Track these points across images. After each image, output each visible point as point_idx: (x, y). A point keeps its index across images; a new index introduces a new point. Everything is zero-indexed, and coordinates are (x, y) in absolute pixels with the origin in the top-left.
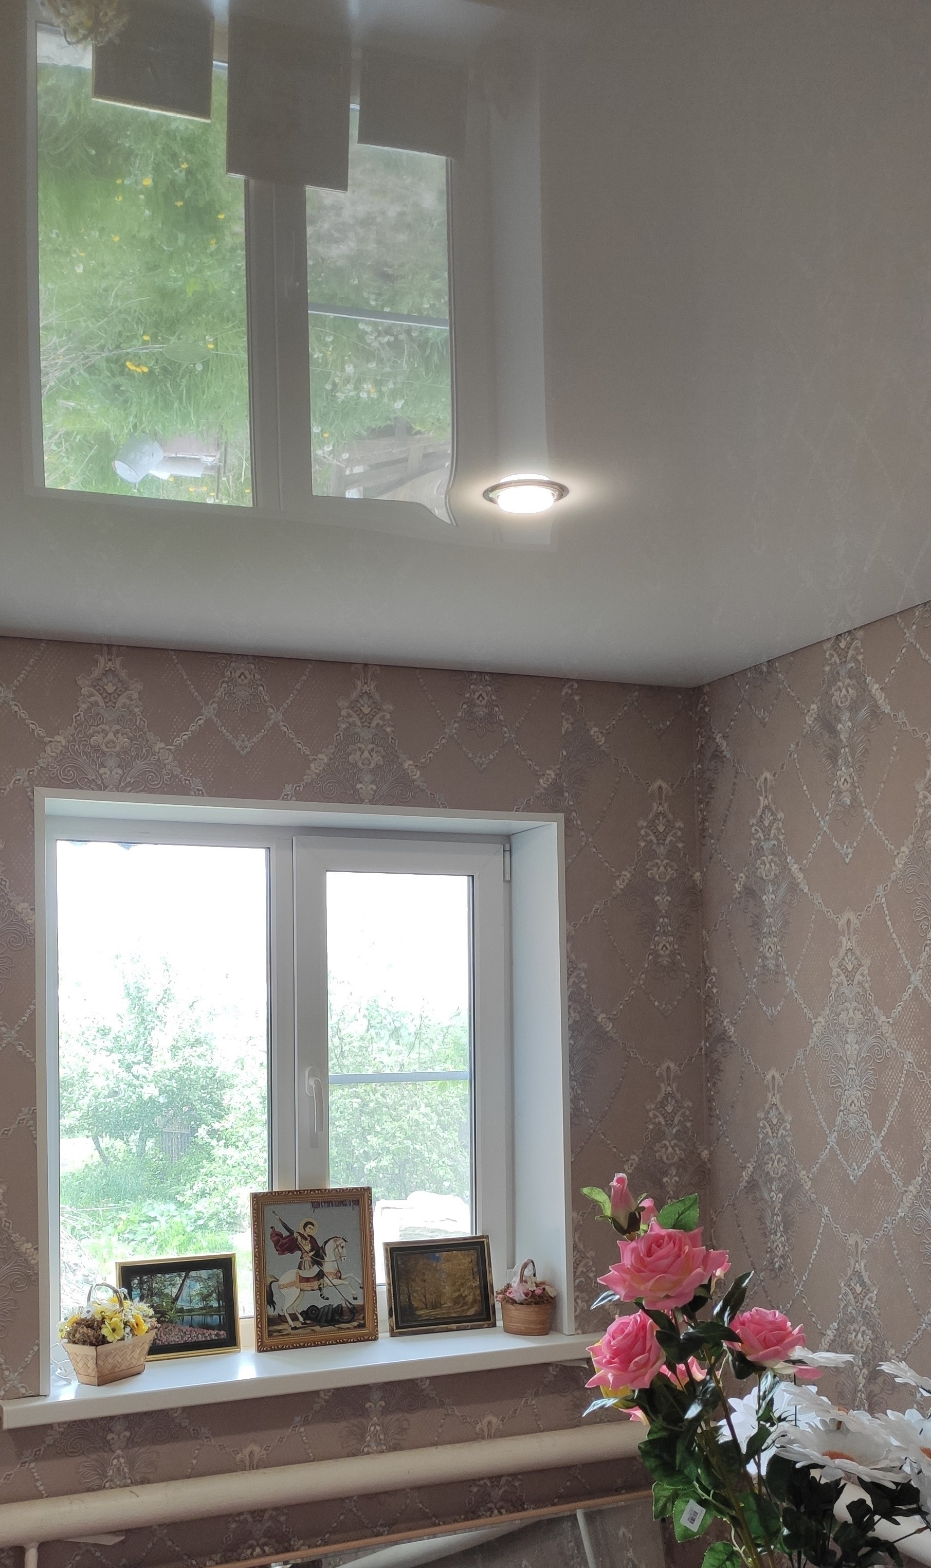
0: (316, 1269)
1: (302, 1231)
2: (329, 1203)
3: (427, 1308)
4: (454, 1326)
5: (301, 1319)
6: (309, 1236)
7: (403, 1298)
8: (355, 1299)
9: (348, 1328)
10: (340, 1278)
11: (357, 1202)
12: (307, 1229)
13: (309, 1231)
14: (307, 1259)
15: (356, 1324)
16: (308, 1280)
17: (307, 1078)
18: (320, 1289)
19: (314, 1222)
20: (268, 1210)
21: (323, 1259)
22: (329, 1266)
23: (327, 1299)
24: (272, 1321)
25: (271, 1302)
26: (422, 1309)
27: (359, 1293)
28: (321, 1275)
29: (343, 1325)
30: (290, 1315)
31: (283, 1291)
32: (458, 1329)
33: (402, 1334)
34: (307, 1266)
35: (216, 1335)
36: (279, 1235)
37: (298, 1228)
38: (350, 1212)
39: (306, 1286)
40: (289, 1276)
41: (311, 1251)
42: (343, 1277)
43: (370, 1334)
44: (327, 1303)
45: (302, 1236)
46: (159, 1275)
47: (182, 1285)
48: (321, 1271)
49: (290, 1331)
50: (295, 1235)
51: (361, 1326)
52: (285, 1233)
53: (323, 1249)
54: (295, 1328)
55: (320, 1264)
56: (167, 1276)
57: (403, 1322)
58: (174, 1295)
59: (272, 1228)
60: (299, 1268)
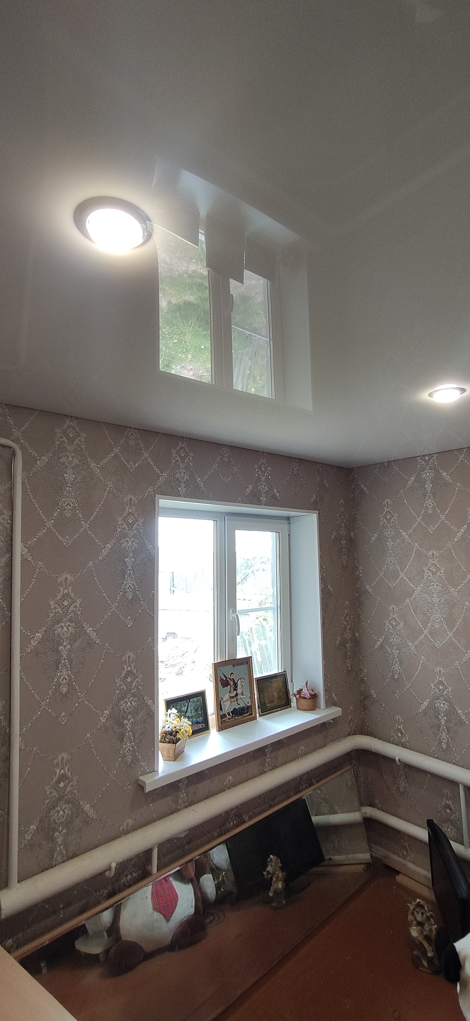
0: (235, 692)
1: (230, 677)
2: (238, 665)
3: (270, 703)
4: (279, 709)
5: (231, 714)
6: (233, 679)
7: (262, 700)
8: (248, 703)
9: (247, 716)
10: (243, 695)
11: (247, 663)
12: (232, 676)
13: (232, 677)
14: (232, 689)
15: (249, 713)
16: (233, 697)
17: (231, 613)
18: (237, 701)
19: (234, 673)
20: (219, 669)
21: (237, 688)
22: (239, 691)
23: (239, 704)
24: (223, 716)
25: (221, 709)
26: (268, 704)
27: (249, 700)
28: (237, 695)
29: (245, 715)
30: (227, 713)
31: (225, 703)
32: (281, 710)
33: (263, 715)
34: (232, 691)
35: (202, 726)
36: (223, 679)
37: (228, 676)
38: (245, 667)
39: (233, 700)
40: (226, 697)
41: (233, 685)
42: (244, 694)
43: (254, 717)
44: (239, 706)
45: (230, 679)
46: (180, 702)
47: (188, 705)
48: (237, 693)
49: (228, 720)
50: (228, 679)
51: (251, 714)
52: (225, 679)
53: (237, 683)
54: (229, 719)
55: (236, 690)
56: (182, 702)
57: (263, 710)
58: (185, 710)
59: (220, 677)
60: (230, 693)
